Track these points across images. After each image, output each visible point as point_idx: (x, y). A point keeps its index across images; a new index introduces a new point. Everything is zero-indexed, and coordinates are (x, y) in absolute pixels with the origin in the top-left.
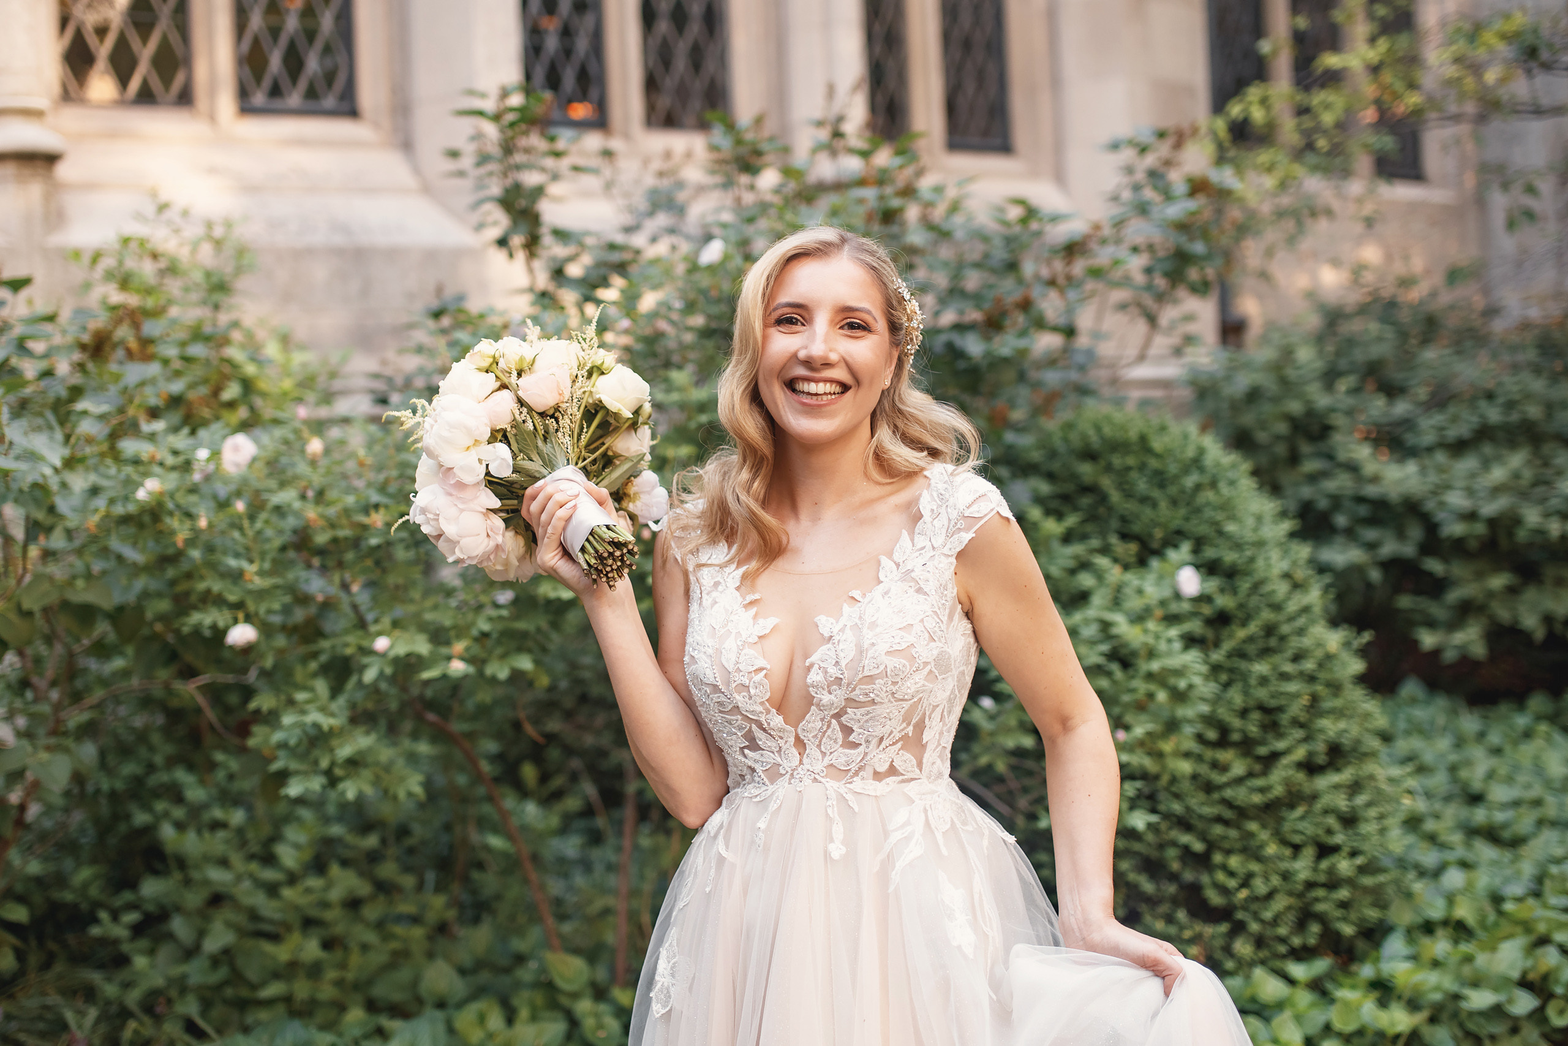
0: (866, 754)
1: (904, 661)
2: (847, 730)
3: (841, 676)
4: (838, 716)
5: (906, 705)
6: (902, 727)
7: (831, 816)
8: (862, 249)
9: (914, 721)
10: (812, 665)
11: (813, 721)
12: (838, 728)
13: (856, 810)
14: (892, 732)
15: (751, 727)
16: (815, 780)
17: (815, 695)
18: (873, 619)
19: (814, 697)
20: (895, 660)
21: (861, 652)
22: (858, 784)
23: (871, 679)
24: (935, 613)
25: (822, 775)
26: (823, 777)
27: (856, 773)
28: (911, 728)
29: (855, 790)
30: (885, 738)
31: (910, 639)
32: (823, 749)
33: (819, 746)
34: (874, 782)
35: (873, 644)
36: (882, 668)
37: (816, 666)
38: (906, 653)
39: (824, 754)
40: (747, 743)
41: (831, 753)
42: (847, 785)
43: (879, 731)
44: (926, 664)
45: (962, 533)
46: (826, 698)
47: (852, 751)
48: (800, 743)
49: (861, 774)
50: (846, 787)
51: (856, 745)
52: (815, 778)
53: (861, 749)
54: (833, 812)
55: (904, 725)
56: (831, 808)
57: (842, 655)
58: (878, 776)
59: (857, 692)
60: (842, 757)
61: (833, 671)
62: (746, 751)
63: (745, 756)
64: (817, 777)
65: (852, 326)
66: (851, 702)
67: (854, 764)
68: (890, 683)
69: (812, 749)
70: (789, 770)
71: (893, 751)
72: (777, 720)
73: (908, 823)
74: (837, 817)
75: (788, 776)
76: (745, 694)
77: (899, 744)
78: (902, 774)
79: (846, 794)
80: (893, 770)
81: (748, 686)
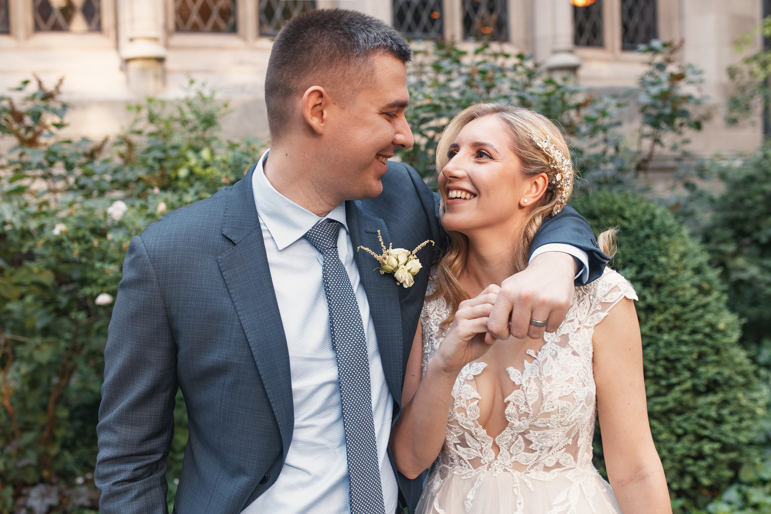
0: (539, 456)
1: (569, 403)
2: (528, 442)
3: (528, 412)
4: (523, 434)
5: (568, 428)
6: (565, 440)
7: (516, 494)
9: (573, 436)
10: (509, 402)
11: (507, 435)
12: (522, 440)
13: (532, 489)
14: (558, 443)
15: (464, 433)
16: (505, 470)
17: (509, 421)
18: (549, 374)
19: (509, 422)
20: (564, 402)
21: (542, 398)
22: (533, 474)
23: (548, 415)
24: (584, 367)
25: (510, 467)
26: (510, 468)
27: (532, 467)
28: (571, 440)
29: (531, 478)
30: (553, 447)
31: (573, 387)
32: (511, 452)
33: (509, 450)
34: (544, 472)
35: (550, 393)
36: (555, 408)
37: (511, 403)
38: (570, 397)
39: (511, 455)
40: (459, 442)
41: (516, 454)
42: (527, 474)
43: (549, 443)
44: (581, 402)
45: (599, 313)
46: (517, 423)
47: (530, 454)
48: (496, 448)
49: (535, 467)
50: (525, 475)
51: (533, 451)
52: (505, 469)
53: (537, 454)
54: (517, 491)
55: (567, 438)
56: (516, 489)
57: (529, 398)
58: (547, 469)
59: (539, 421)
60: (522, 457)
61: (523, 409)
62: (458, 446)
63: (457, 449)
64: (507, 468)
66: (532, 427)
67: (531, 462)
68: (560, 416)
69: (503, 450)
70: (487, 461)
71: (559, 454)
72: (483, 432)
73: (567, 500)
74: (520, 494)
75: (486, 466)
76: (463, 414)
77: (564, 450)
78: (564, 467)
79: (526, 480)
80: (558, 465)
81: (466, 409)
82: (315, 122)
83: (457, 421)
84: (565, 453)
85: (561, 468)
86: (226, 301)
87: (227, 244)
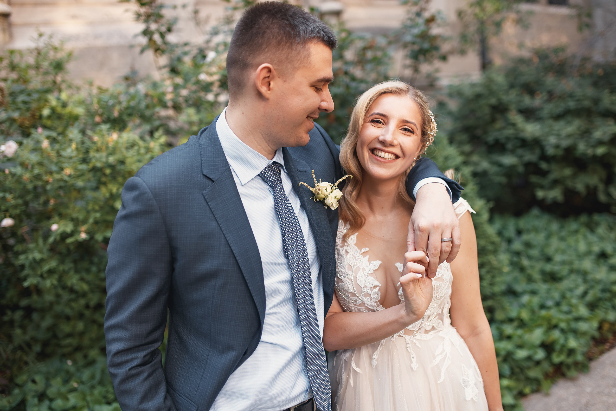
0: (422, 323)
1: (441, 283)
6: (438, 310)
7: (410, 351)
8: (416, 95)
9: (441, 307)
13: (420, 347)
14: (434, 313)
17: (402, 299)
19: (401, 300)
20: (438, 282)
22: (418, 336)
25: (403, 333)
26: (403, 334)
27: (417, 332)
29: (418, 339)
30: (431, 316)
31: (441, 272)
34: (425, 334)
38: (441, 279)
42: (414, 337)
49: (419, 331)
50: (414, 338)
52: (399, 335)
54: (410, 349)
55: (439, 309)
56: (409, 348)
58: (426, 332)
65: (406, 130)
67: (416, 328)
68: (436, 293)
71: (434, 320)
73: (444, 351)
74: (412, 352)
76: (368, 298)
77: (437, 317)
78: (437, 329)
79: (415, 341)
80: (433, 328)
81: (370, 294)
82: (264, 89)
83: (364, 303)
84: (437, 320)
85: (435, 330)
86: (214, 224)
87: (207, 182)
